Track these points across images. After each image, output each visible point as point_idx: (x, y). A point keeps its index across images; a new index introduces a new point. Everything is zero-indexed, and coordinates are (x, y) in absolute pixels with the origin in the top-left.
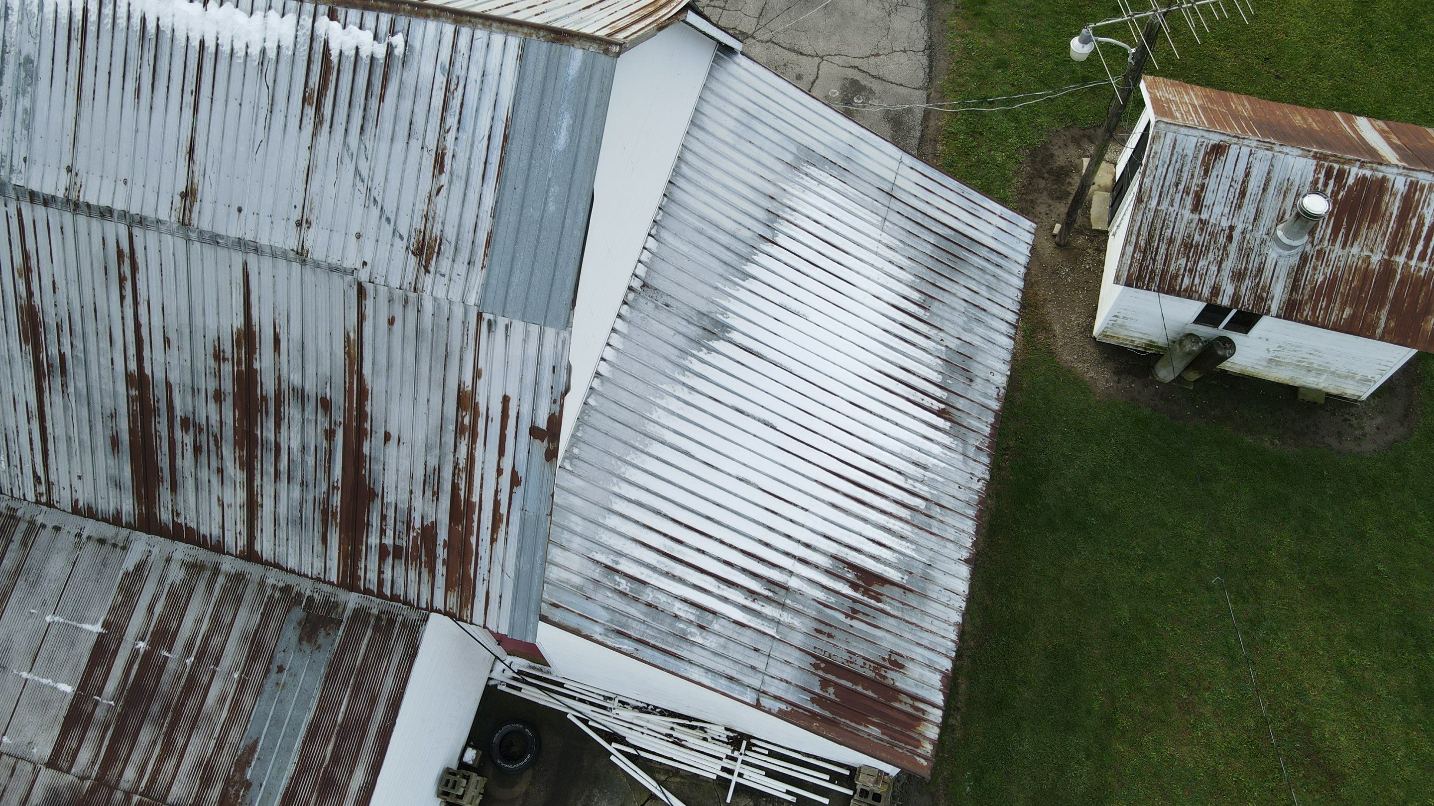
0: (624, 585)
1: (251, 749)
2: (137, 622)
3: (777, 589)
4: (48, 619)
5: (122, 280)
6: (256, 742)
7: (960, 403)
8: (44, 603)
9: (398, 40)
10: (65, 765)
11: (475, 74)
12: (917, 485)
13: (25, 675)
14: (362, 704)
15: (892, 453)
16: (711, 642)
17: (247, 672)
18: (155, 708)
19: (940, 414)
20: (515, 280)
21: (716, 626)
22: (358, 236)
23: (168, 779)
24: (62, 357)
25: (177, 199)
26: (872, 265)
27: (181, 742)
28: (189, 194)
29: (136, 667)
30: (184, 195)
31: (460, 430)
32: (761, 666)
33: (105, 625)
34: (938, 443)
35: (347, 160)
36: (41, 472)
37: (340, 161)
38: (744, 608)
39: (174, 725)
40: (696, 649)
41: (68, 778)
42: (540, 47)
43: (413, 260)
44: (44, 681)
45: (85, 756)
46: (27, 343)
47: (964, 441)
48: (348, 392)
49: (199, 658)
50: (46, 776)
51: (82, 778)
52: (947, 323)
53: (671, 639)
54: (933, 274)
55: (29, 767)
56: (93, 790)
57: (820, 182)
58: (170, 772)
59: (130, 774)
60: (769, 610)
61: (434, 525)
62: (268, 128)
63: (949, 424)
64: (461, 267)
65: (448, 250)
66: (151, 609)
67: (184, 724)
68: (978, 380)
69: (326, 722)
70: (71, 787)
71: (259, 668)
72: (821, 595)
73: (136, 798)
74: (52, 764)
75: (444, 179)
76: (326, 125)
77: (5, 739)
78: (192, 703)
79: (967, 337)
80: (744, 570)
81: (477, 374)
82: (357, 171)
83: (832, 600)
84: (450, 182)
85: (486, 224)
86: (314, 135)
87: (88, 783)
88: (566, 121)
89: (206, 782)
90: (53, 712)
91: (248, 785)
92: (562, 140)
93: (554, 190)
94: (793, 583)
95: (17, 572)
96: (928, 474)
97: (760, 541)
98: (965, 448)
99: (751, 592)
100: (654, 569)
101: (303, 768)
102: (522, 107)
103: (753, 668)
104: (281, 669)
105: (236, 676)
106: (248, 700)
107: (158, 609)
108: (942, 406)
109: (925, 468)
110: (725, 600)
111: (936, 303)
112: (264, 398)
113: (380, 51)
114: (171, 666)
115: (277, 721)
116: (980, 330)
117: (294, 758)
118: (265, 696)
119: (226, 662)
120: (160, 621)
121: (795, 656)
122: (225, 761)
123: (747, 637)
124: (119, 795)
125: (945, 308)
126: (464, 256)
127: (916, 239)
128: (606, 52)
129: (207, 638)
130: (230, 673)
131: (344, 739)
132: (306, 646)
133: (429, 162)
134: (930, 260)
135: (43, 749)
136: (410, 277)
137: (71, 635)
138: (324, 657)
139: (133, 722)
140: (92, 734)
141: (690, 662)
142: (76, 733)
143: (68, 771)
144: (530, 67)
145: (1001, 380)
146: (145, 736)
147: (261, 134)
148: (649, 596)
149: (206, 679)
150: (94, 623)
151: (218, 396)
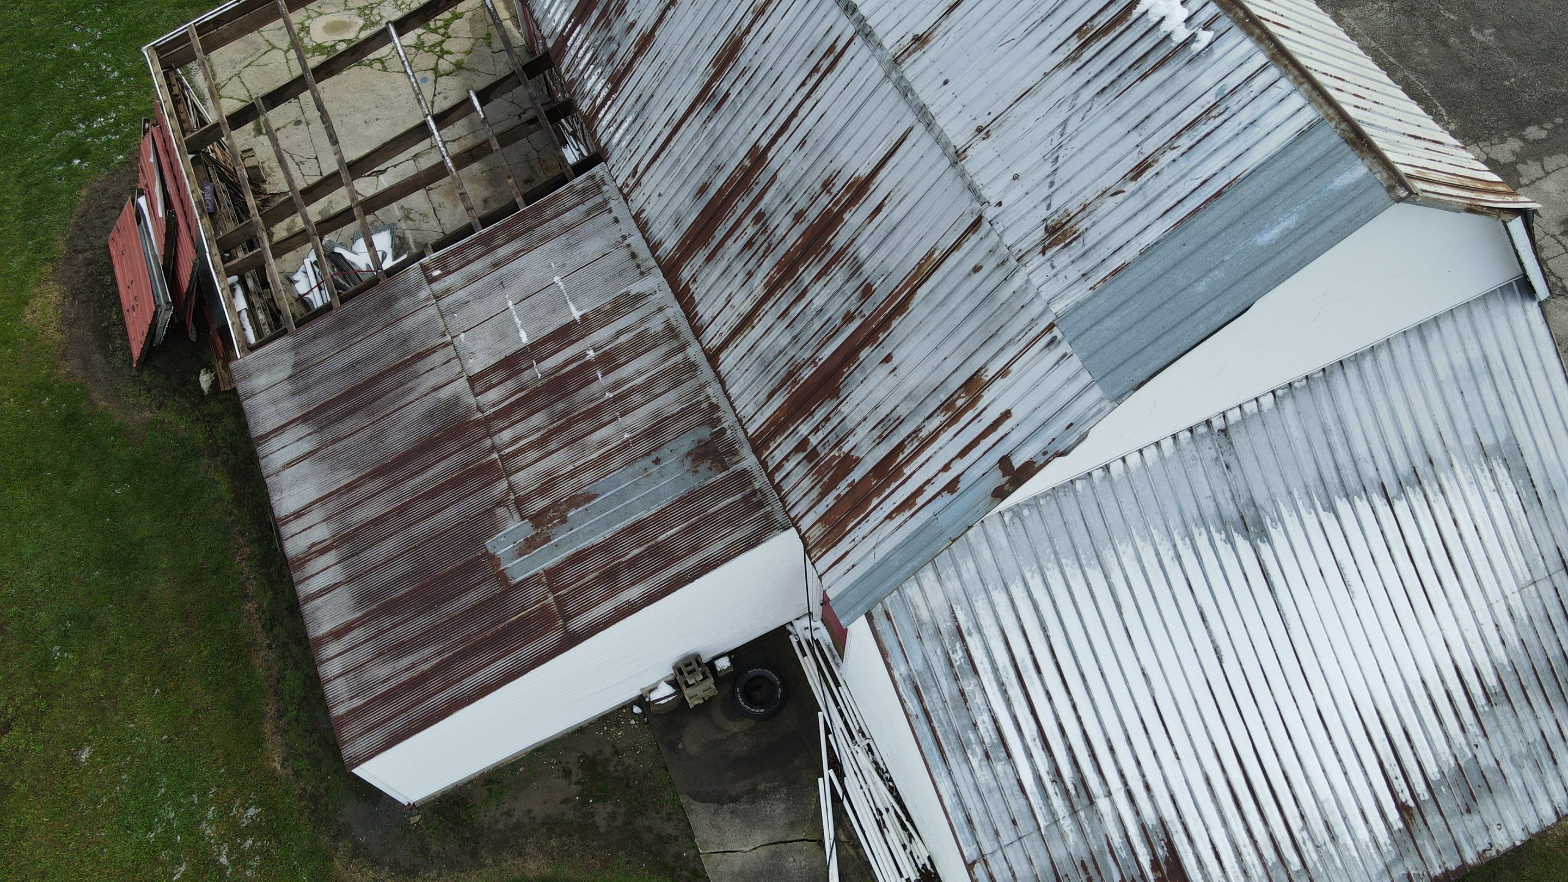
0: (958, 657)
1: (589, 498)
2: (601, 335)
3: (1083, 793)
4: (556, 279)
5: (815, 69)
6: (596, 496)
7: (1434, 819)
8: (564, 265)
9: (1205, 37)
10: (478, 390)
11: (1245, 117)
12: (1309, 844)
13: (510, 304)
14: (684, 543)
15: (1314, 793)
16: (983, 775)
17: (635, 440)
18: (560, 406)
19: (1401, 807)
20: (1109, 322)
21: (1000, 767)
22: (1016, 177)
23: (524, 463)
24: (727, 95)
25: (910, 37)
26: (1473, 612)
27: (553, 446)
28: (920, 40)
29: (574, 365)
30: (917, 39)
31: (947, 405)
32: (1005, 839)
33: (583, 318)
34: (1371, 831)
35: (1065, 107)
36: (640, 170)
37: (1059, 104)
38: (1038, 779)
39: (560, 429)
40: (965, 767)
41: (471, 400)
42: (1330, 136)
43: (1040, 233)
44: (517, 320)
45: (493, 395)
46: (714, 65)
47: (1401, 857)
48: (892, 296)
49: (616, 399)
50: (462, 385)
51: (479, 409)
52: (1499, 735)
53: (952, 738)
54: (1533, 679)
55: (458, 369)
56: (478, 423)
57: (1498, 490)
58: (528, 461)
59: (506, 435)
60: (1058, 803)
61: (858, 461)
62: (1028, 32)
63: (1400, 825)
64: (1073, 273)
65: (1077, 249)
66: (619, 334)
67: (565, 436)
68: (1477, 818)
69: (650, 531)
70: (468, 407)
71: (645, 445)
72: (1117, 840)
73: (495, 456)
74: (472, 380)
75: (1131, 187)
76: (1077, 65)
77: (462, 335)
78: (584, 426)
79: (1508, 768)
80: (1070, 749)
81: (1004, 372)
82: (1065, 123)
83: (1123, 854)
84: (1133, 194)
85: (1129, 254)
86: (1059, 66)
87: (479, 415)
88: (1289, 222)
89: (543, 490)
90: (503, 346)
91: (564, 521)
92: (1267, 237)
93: (1218, 274)
94: (1103, 804)
95: (567, 228)
96: (1331, 846)
97: (1109, 741)
98: (1394, 862)
99: (1057, 772)
100: (995, 670)
101: (605, 547)
102: (1260, 179)
103: (997, 833)
104: (657, 461)
105: (626, 436)
106: (617, 461)
107: (623, 339)
108: (1411, 803)
109: (1333, 838)
110: (1030, 756)
111: (1507, 708)
112: (829, 247)
113: (1181, 34)
114: (594, 387)
115: (621, 496)
116: (1530, 775)
117: (608, 533)
118: (631, 470)
119: (629, 420)
120: (616, 348)
121: (1041, 863)
122: (565, 489)
123: (1017, 804)
124: (488, 443)
125: (1513, 721)
126: (1085, 265)
127: (1549, 630)
128: (1390, 189)
129: (633, 390)
130: (624, 430)
131: (650, 555)
132: (688, 462)
133: (1132, 161)
134: (1543, 663)
135: (476, 365)
136: (1025, 246)
137: (559, 304)
138: (694, 482)
139: (539, 402)
140: (510, 385)
141: (950, 772)
142: (503, 374)
143: (476, 395)
144: (1302, 148)
145: (1502, 842)
146: (538, 419)
147: (1017, 34)
148: (969, 686)
149: (607, 418)
150: (579, 309)
151: (799, 216)
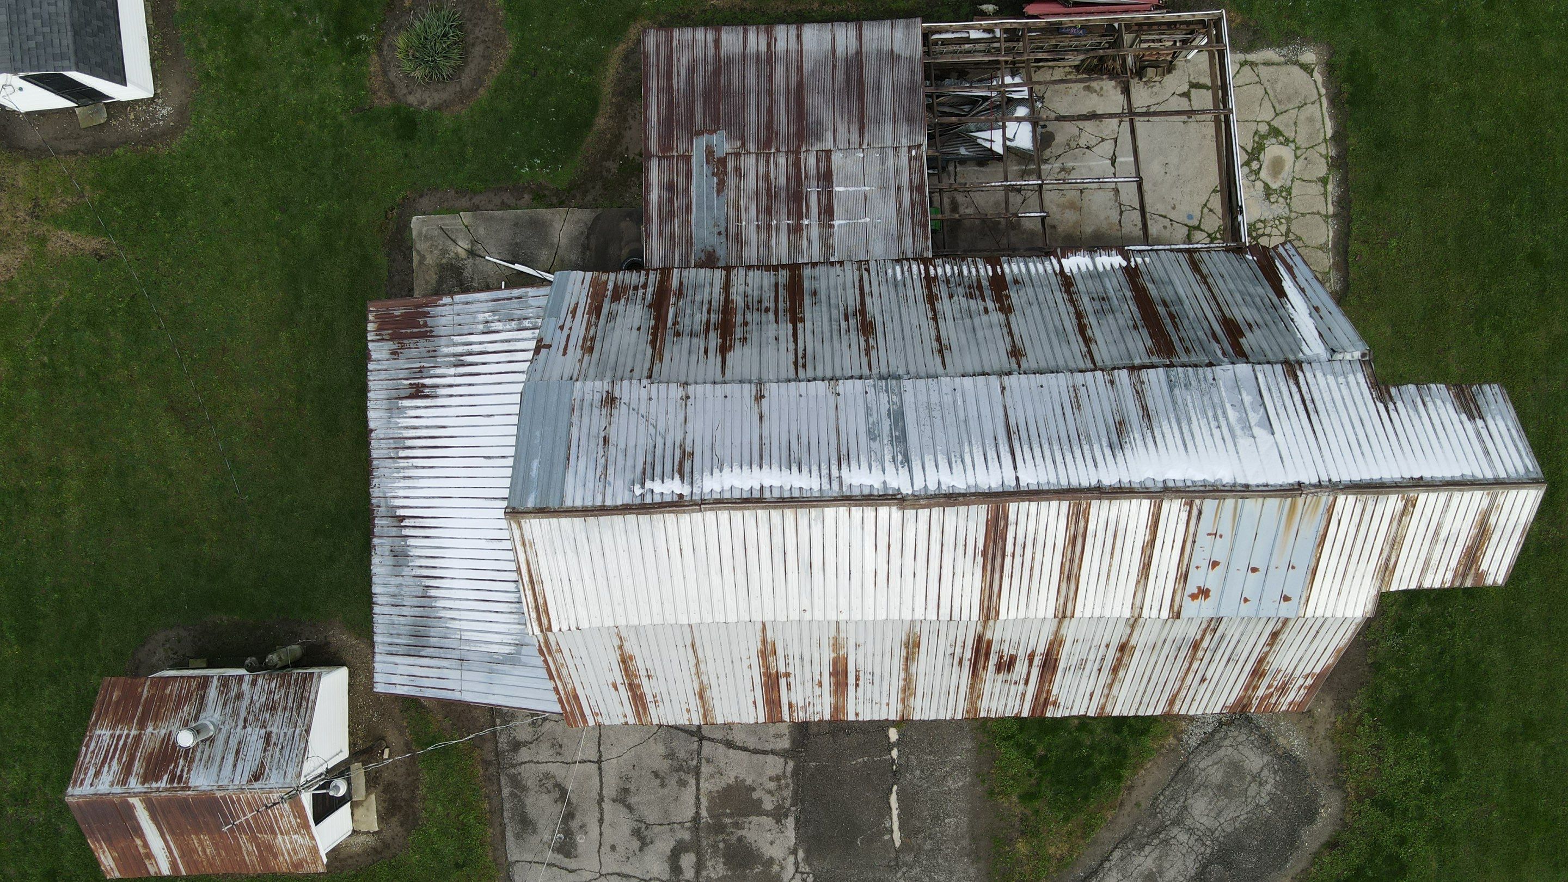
1: (719, 192)
2: (815, 232)
4: (868, 219)
6: (718, 195)
8: (875, 227)
10: (820, 153)
13: (867, 188)
17: (739, 228)
18: (783, 195)
23: (759, 164)
27: (761, 183)
29: (804, 211)
33: (832, 226)
39: (769, 189)
41: (816, 148)
44: (853, 189)
45: (812, 161)
49: (769, 225)
50: (829, 146)
51: (807, 151)
55: (840, 147)
56: (799, 147)
58: (760, 167)
59: (782, 160)
66: (810, 242)
67: (763, 192)
69: (683, 216)
70: (813, 145)
71: (732, 230)
73: (773, 150)
74: (828, 152)
77: (862, 155)
78: (763, 202)
87: (803, 149)
89: (737, 169)
90: (841, 176)
91: (714, 174)
95: (900, 238)
101: (687, 189)
104: (719, 233)
105: (744, 223)
106: (732, 213)
107: (805, 243)
114: (784, 216)
115: (710, 208)
117: (693, 194)
118: (723, 218)
119: (753, 228)
120: (801, 237)
122: (731, 181)
124: (783, 149)
129: (769, 236)
130: (748, 223)
131: (670, 211)
135: (837, 158)
137: (849, 214)
139: (793, 184)
140: (813, 172)
142: (822, 170)
143: (817, 152)
146: (782, 180)
149: (761, 217)
150: (839, 226)
